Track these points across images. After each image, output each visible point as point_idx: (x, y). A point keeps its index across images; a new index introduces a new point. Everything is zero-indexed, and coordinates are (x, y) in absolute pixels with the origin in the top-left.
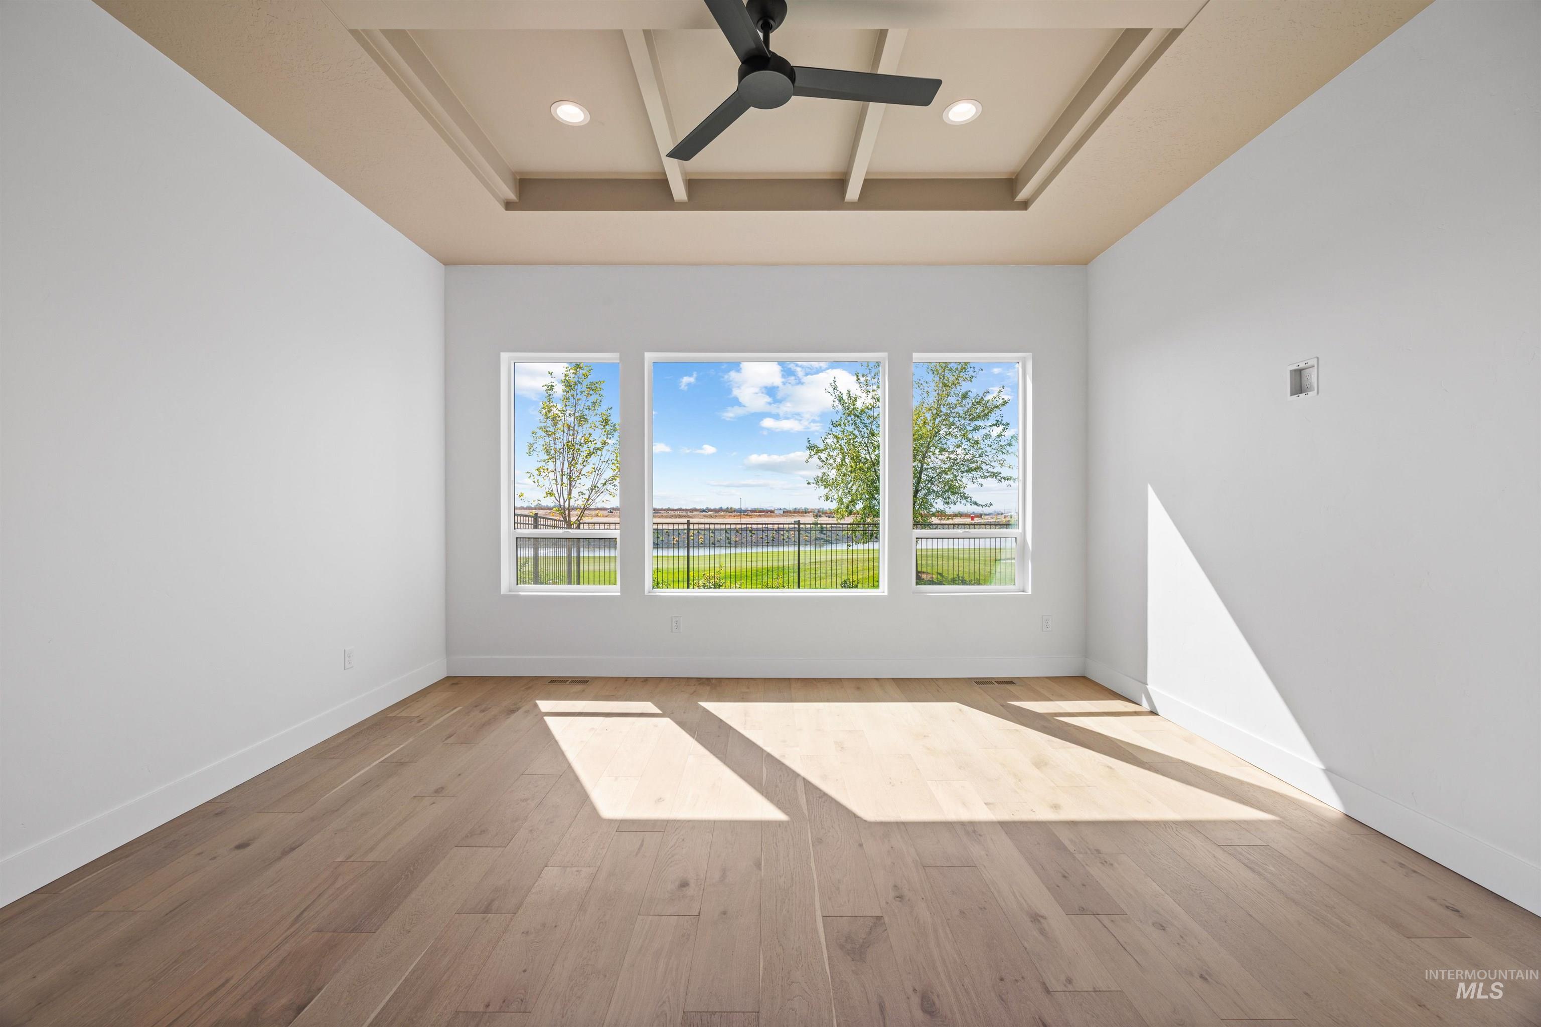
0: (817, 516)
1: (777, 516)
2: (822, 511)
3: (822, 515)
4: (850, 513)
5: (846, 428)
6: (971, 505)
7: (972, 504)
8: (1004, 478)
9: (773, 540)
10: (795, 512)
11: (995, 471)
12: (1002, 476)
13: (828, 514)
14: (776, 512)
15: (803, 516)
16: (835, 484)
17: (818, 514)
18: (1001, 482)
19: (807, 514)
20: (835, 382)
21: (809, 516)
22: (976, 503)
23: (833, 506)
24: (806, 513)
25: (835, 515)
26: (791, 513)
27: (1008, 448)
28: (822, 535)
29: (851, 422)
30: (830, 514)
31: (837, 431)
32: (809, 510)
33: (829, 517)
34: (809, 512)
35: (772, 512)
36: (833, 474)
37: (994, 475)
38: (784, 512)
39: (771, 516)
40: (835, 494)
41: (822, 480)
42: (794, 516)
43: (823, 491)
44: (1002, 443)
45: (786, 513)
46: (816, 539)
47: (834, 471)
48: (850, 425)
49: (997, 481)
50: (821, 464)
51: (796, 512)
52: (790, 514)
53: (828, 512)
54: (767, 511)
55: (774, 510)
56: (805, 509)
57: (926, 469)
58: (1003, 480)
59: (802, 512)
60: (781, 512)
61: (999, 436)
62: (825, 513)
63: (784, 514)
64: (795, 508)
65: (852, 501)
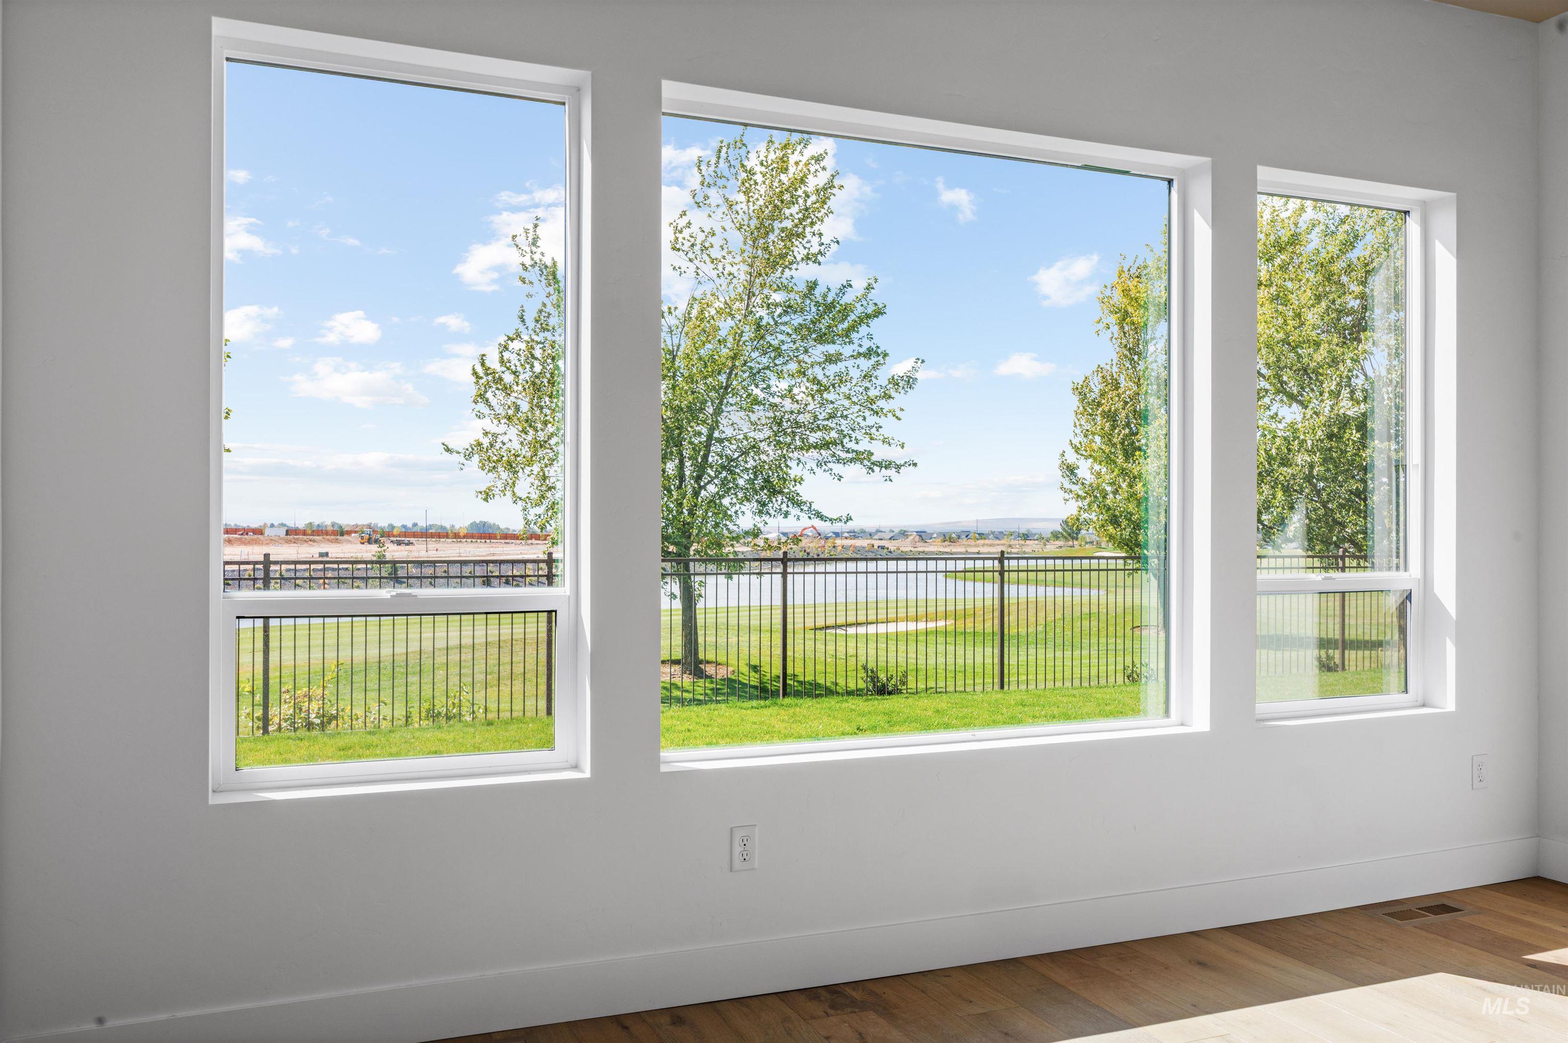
3: (382, 539)
6: (810, 518)
7: (812, 516)
8: (880, 464)
11: (860, 448)
12: (874, 458)
13: (394, 536)
14: (268, 532)
15: (337, 541)
18: (873, 471)
19: (346, 537)
20: (536, 226)
21: (349, 542)
22: (819, 515)
27: (882, 403)
33: (399, 543)
34: (349, 533)
35: (259, 532)
37: (859, 457)
38: (287, 531)
42: (314, 541)
44: (873, 393)
45: (293, 533)
49: (864, 471)
52: (305, 537)
54: (246, 531)
56: (333, 526)
57: (720, 441)
58: (876, 469)
60: (282, 533)
61: (867, 376)
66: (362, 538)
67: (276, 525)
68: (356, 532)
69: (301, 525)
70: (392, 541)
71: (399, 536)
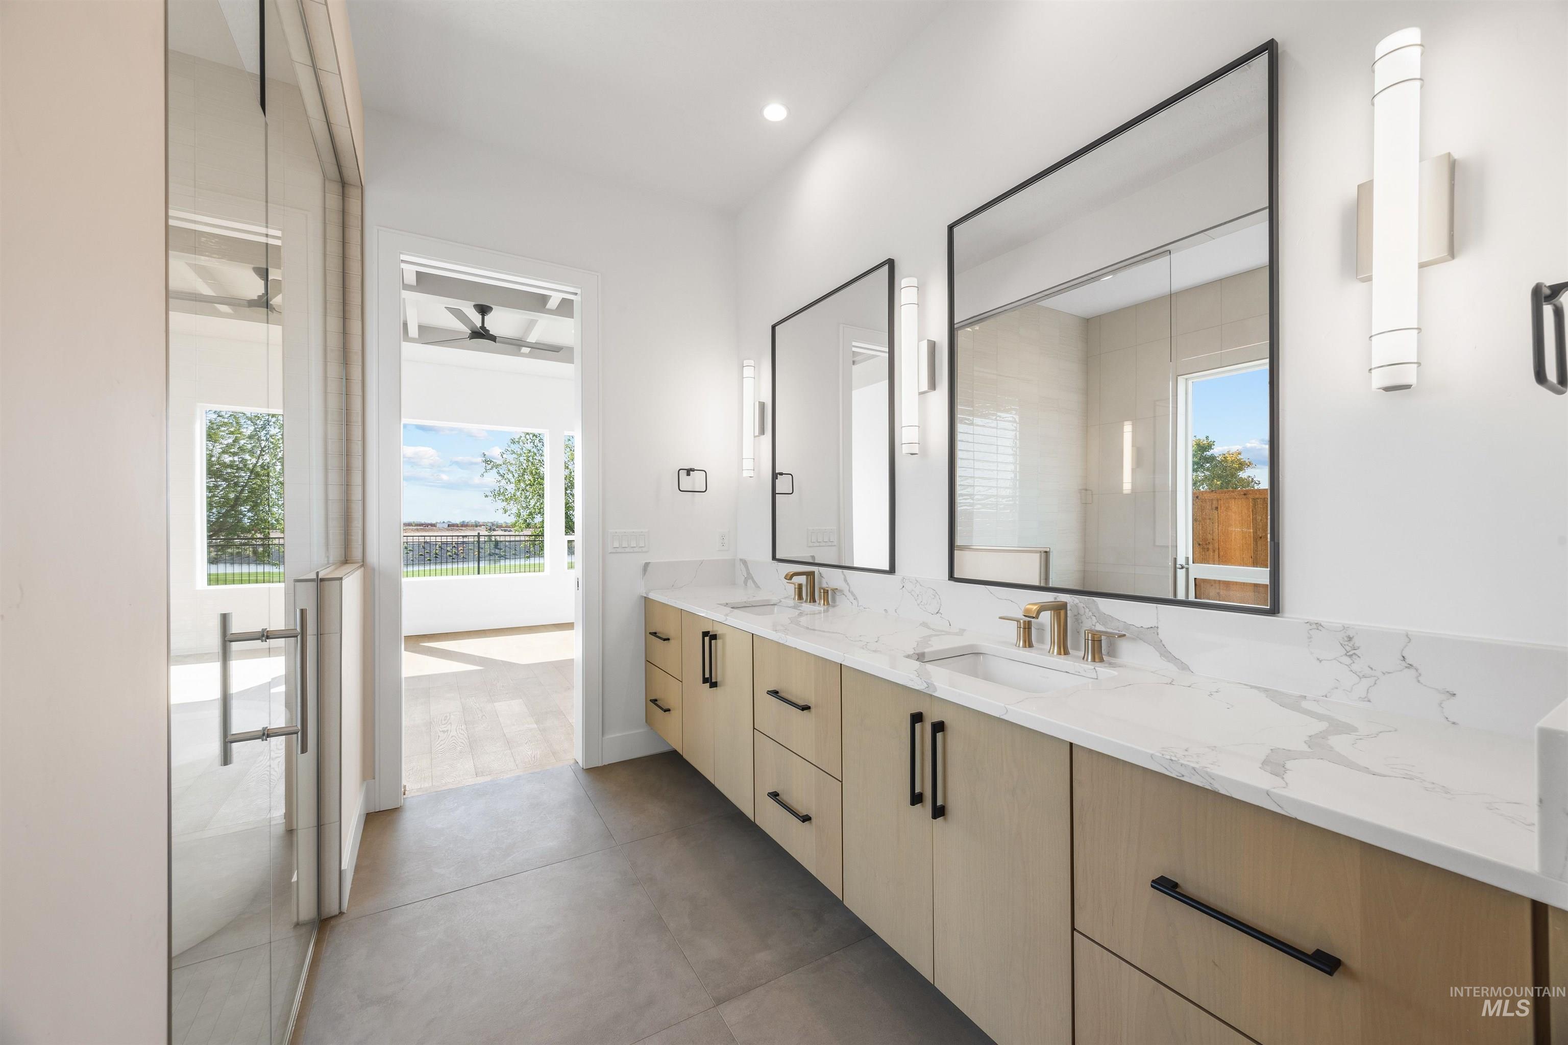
0: (490, 529)
1: (440, 530)
2: (497, 524)
3: (497, 529)
4: (528, 526)
5: (524, 445)
9: (436, 557)
10: (462, 526)
13: (503, 527)
16: (513, 498)
17: (492, 527)
19: (479, 528)
21: (481, 530)
23: (511, 520)
24: (477, 527)
25: (512, 529)
26: (458, 527)
28: (497, 550)
29: (530, 440)
30: (506, 528)
31: (515, 448)
32: (481, 524)
33: (505, 531)
34: (480, 526)
35: (433, 525)
36: (511, 488)
38: (448, 525)
39: (432, 530)
40: (514, 508)
41: (499, 494)
42: (462, 530)
43: (501, 504)
45: (451, 526)
46: (490, 555)
47: (513, 486)
48: (529, 443)
50: (500, 478)
51: (464, 525)
53: (504, 525)
54: (427, 525)
55: (437, 523)
56: (475, 522)
59: (472, 526)
62: (500, 527)
63: (450, 528)
64: (463, 522)
65: (531, 514)
66: (487, 528)
67: (445, 522)
68: (484, 526)
69: (457, 521)
70: (502, 530)
71: (506, 527)
